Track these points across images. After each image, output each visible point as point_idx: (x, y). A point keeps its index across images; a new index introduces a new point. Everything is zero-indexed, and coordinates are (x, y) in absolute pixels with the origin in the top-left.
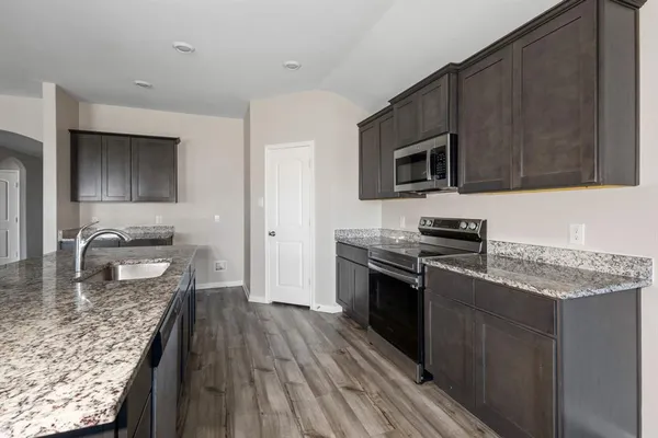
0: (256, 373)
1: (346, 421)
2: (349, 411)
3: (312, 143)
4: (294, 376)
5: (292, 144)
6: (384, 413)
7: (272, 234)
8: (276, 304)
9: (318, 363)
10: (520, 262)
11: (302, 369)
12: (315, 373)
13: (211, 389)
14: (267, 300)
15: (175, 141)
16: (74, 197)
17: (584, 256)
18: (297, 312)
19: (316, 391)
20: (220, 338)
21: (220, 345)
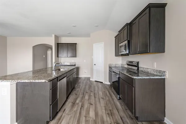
0: (85, 93)
1: (98, 103)
2: (100, 102)
3: (103, 43)
4: (92, 94)
5: (98, 43)
6: (106, 103)
7: (95, 65)
8: (96, 81)
9: (98, 93)
10: (144, 72)
11: (94, 93)
12: (97, 95)
13: (76, 94)
14: (94, 80)
15: (76, 44)
16: (58, 57)
17: (155, 71)
18: (99, 83)
19: (95, 97)
20: (81, 86)
21: (80, 88)
